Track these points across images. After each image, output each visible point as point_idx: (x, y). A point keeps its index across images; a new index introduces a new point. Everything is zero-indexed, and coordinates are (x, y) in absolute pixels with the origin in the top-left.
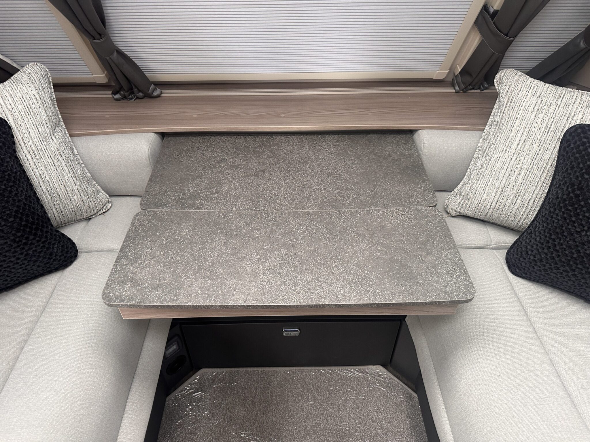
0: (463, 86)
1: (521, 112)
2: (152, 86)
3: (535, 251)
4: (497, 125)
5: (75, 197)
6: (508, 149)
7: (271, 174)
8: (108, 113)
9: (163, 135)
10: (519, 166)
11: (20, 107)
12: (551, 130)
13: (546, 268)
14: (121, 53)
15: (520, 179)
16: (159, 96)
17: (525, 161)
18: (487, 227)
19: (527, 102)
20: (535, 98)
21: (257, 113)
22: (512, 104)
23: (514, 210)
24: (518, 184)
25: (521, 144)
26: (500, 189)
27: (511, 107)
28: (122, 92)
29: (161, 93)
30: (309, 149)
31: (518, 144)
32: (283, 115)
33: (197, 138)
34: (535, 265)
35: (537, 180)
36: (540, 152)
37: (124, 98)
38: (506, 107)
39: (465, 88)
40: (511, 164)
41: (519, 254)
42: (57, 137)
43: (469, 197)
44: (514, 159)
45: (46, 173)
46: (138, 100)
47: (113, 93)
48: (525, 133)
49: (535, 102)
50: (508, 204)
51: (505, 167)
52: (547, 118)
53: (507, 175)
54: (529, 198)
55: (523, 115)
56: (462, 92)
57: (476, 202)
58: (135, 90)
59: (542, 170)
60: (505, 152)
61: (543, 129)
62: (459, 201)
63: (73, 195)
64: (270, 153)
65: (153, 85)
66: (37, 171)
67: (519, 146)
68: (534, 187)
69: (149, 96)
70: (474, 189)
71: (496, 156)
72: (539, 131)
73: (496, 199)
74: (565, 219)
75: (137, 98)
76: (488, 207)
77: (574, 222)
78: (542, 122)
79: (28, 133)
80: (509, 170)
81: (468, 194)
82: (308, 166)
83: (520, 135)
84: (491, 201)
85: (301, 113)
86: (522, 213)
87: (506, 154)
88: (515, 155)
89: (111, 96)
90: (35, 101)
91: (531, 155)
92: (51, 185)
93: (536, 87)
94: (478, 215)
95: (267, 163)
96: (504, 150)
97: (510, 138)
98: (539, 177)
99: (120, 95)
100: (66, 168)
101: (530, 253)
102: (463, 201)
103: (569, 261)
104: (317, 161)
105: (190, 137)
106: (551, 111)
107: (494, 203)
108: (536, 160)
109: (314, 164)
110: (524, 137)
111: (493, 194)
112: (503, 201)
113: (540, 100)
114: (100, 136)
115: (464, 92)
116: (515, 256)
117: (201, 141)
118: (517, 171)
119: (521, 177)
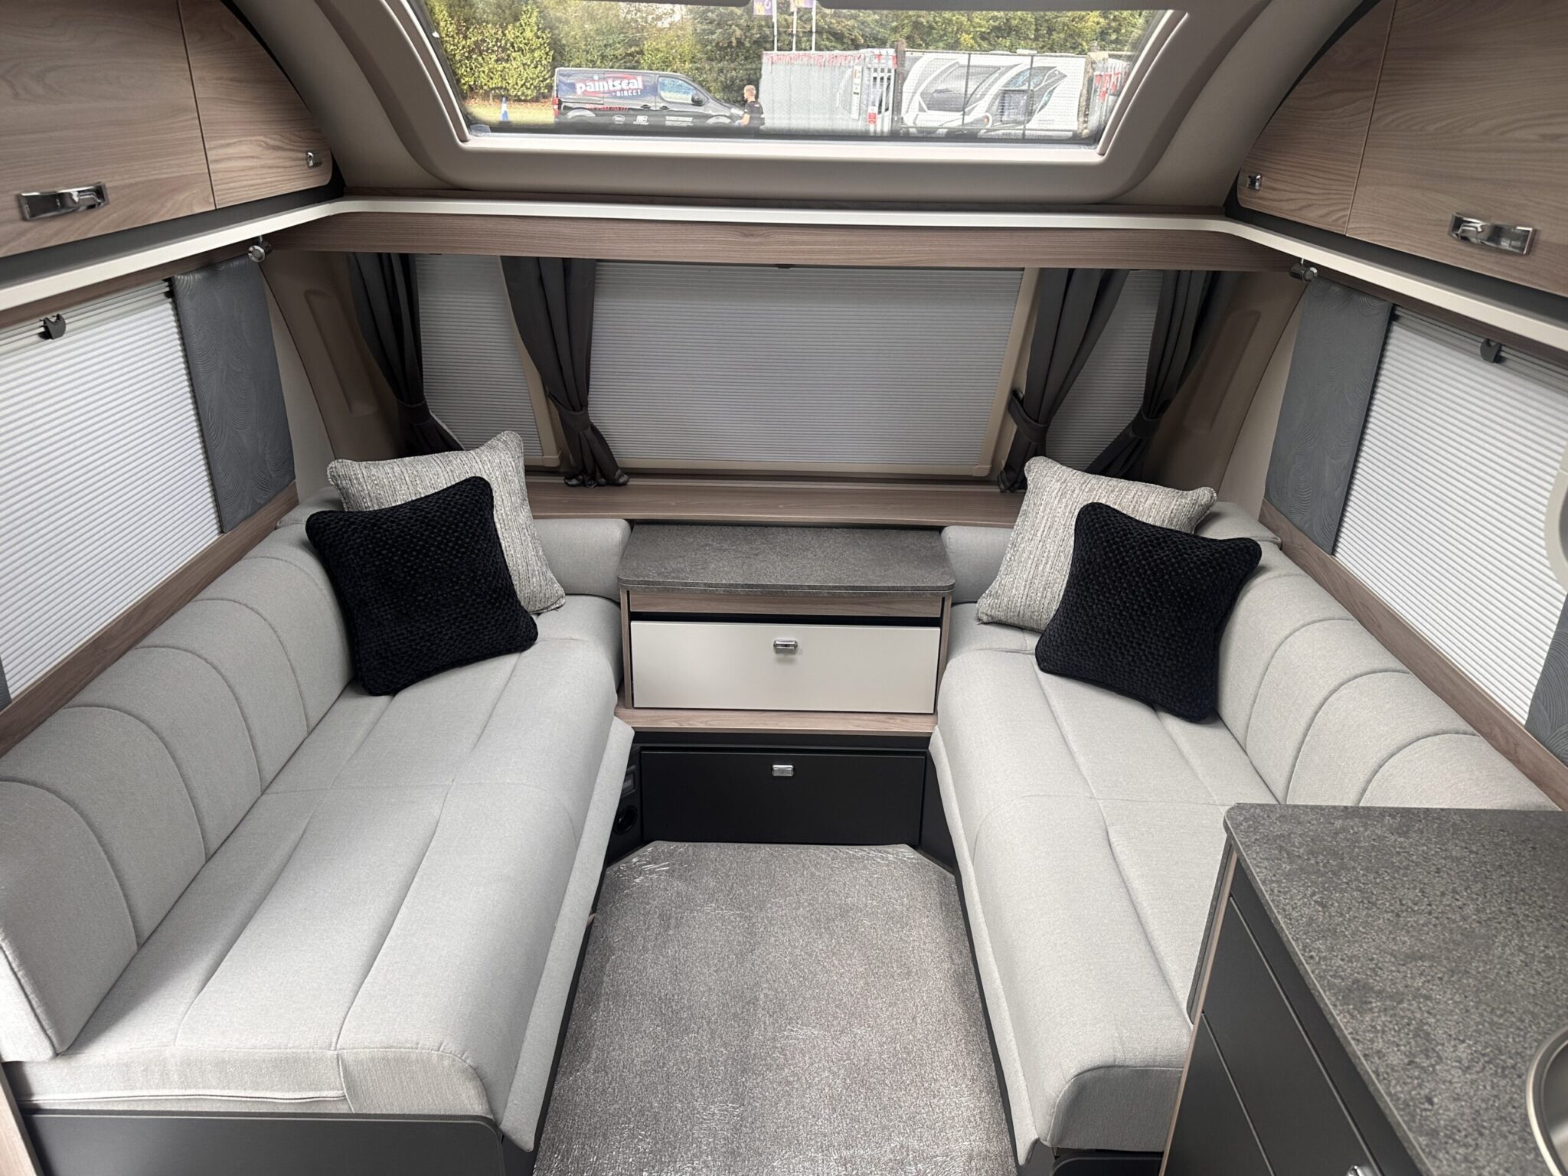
0: (1008, 484)
1: (1044, 497)
2: (619, 471)
3: (1057, 635)
4: (1025, 513)
5: (534, 580)
6: (1034, 537)
7: (765, 557)
8: (568, 498)
9: (633, 523)
10: (1045, 555)
11: (498, 473)
14: (594, 430)
19: (1052, 487)
20: (1060, 483)
21: (750, 503)
22: (1038, 490)
26: (1029, 582)
27: (1037, 493)
28: (580, 478)
29: (628, 481)
31: (1044, 531)
32: (781, 507)
37: (583, 484)
38: (1033, 495)
39: (1011, 486)
40: (1038, 552)
41: (1045, 648)
43: (999, 595)
44: (1040, 547)
48: (1050, 519)
49: (1058, 487)
51: (1032, 557)
53: (1034, 565)
55: (1047, 500)
56: (1008, 491)
57: (1006, 599)
58: (598, 474)
60: (1032, 539)
62: (989, 602)
63: (533, 575)
67: (1045, 533)
69: (613, 483)
70: (1003, 586)
71: (1023, 546)
73: (1026, 593)
74: (1078, 594)
75: (599, 485)
76: (1019, 604)
77: (1086, 597)
78: (1066, 506)
79: (502, 498)
80: (1036, 558)
81: (998, 592)
83: (1044, 521)
84: (1021, 596)
87: (1033, 542)
88: (1041, 543)
93: (1062, 474)
94: (1013, 618)
97: (1036, 525)
99: (577, 480)
100: (530, 545)
102: (993, 601)
103: (1086, 638)
106: (1074, 496)
110: (1049, 523)
111: (1022, 588)
112: (1033, 595)
113: (1064, 485)
115: (1012, 492)
118: (1044, 559)
119: (1048, 566)
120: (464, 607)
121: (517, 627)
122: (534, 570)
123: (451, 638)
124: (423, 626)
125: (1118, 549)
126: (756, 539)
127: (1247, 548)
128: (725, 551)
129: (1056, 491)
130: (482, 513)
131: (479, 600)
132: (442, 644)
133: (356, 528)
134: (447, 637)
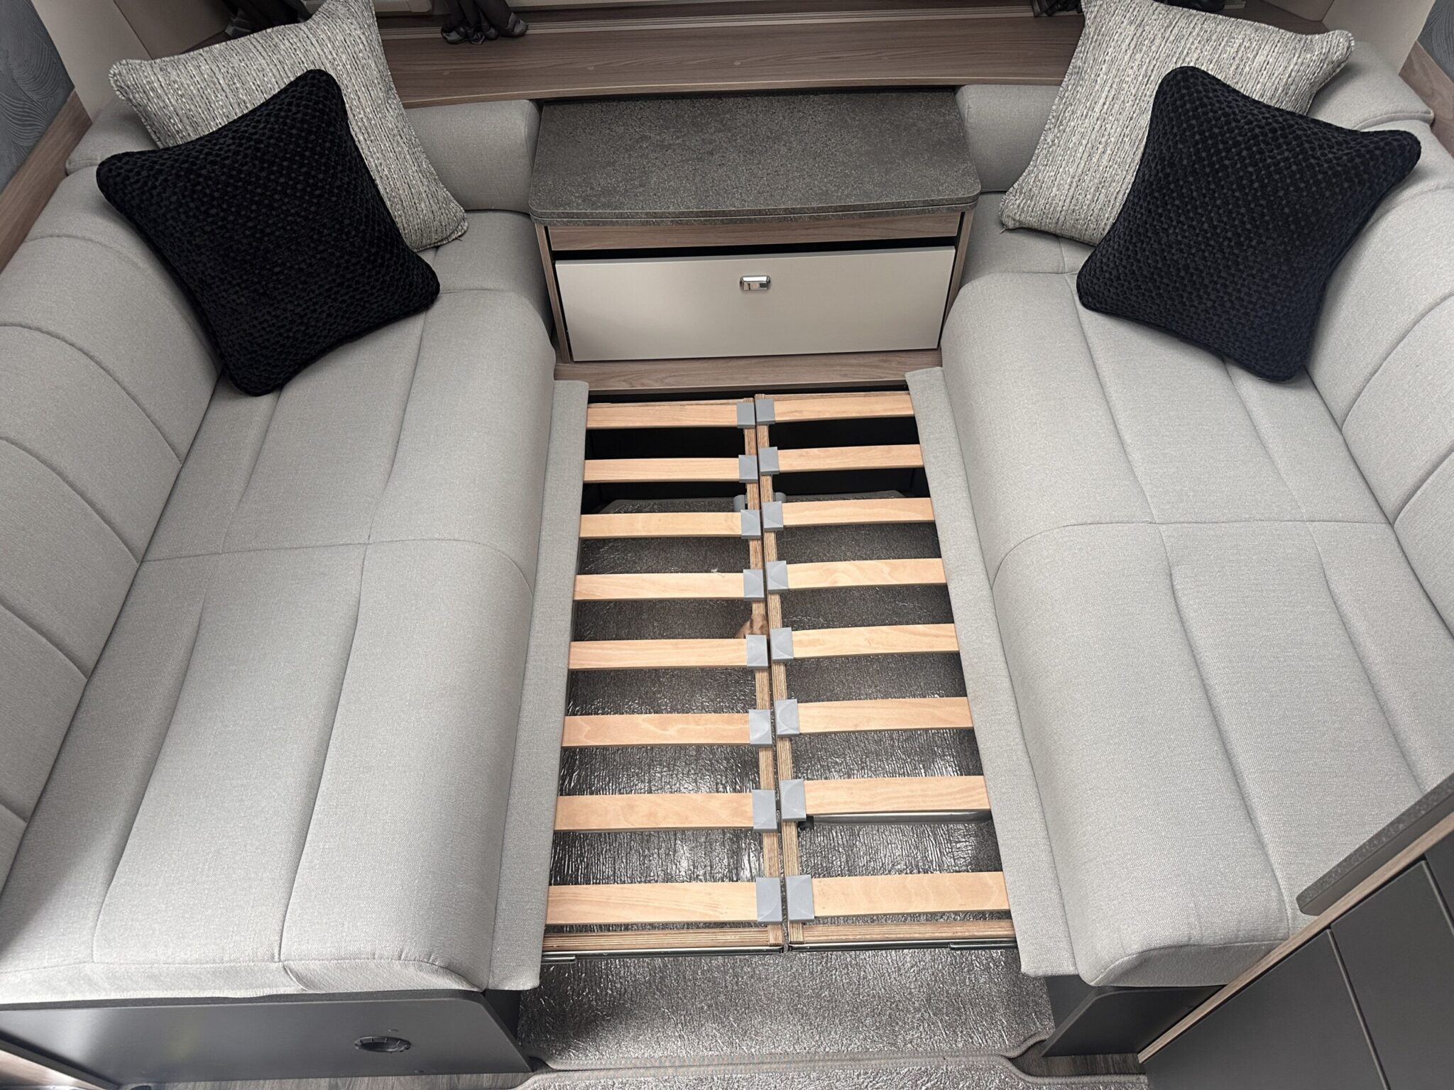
0: (1046, 4)
1: (1110, 50)
3: (1112, 265)
4: (1078, 73)
5: (423, 205)
6: (1090, 113)
7: (723, 157)
8: (448, 67)
9: (540, 104)
10: (1103, 140)
11: (344, 57)
12: (1152, 78)
13: (1125, 289)
15: (1105, 162)
16: (522, 34)
17: (1113, 131)
18: (1062, 245)
19: (1121, 33)
20: (1133, 28)
21: (692, 60)
22: (1099, 38)
23: (1096, 211)
24: (1101, 168)
25: (1108, 103)
26: (1077, 179)
27: (1098, 43)
28: (462, 29)
30: (784, 117)
31: (1104, 104)
32: (737, 63)
33: (598, 106)
34: (1111, 286)
35: (1129, 161)
36: (1135, 115)
37: (466, 38)
38: (1091, 42)
39: (1050, 8)
40: (1093, 137)
41: (1093, 272)
42: (393, 106)
43: (1032, 194)
44: (1097, 127)
45: (384, 163)
46: (488, 43)
47: (443, 31)
48: (1114, 86)
49: (1131, 33)
50: (1087, 202)
51: (1084, 142)
52: (1148, 60)
53: (1086, 155)
54: (1117, 190)
55: (1113, 55)
56: (1045, 15)
57: (1042, 201)
58: (485, 24)
59: (1137, 144)
60: (1086, 116)
61: (1141, 77)
62: (1018, 202)
63: (420, 201)
64: (720, 126)
65: (512, 14)
66: (372, 160)
67: (1106, 107)
68: (1125, 173)
69: (506, 34)
70: (1039, 180)
71: (1072, 124)
72: (1135, 82)
73: (1071, 194)
74: (1150, 211)
75: (488, 38)
76: (1059, 209)
77: (1161, 215)
78: (1140, 67)
79: (357, 98)
80: (1089, 145)
81: (1031, 190)
82: (783, 143)
83: (1107, 89)
84: (1063, 198)
85: (768, 59)
86: (1107, 216)
87: (1087, 120)
88: (1099, 122)
89: (440, 35)
90: (361, 46)
91: (1121, 121)
92: (391, 183)
93: (1137, 9)
94: (1048, 225)
95: (715, 141)
96: (1085, 113)
97: (1094, 94)
98: (1131, 154)
99: (458, 33)
100: (408, 157)
101: (1105, 268)
102: (1024, 201)
103: (1153, 274)
104: (796, 135)
105: (585, 105)
106: (1154, 48)
107: (1068, 201)
108: (1129, 128)
109: (792, 139)
110: (1113, 92)
111: (1067, 187)
112: (1081, 197)
114: (443, 107)
115: (1050, 15)
116: (1088, 277)
117: (604, 110)
118: (1101, 146)
119: (1106, 157)
120: (336, 273)
121: (411, 285)
122: (420, 194)
123: (329, 315)
124: (290, 307)
125: (1215, 145)
126: (708, 123)
127: (1402, 147)
128: (668, 147)
129: (1127, 41)
130: (332, 129)
131: (353, 260)
132: (320, 324)
133: (166, 180)
134: (324, 315)
